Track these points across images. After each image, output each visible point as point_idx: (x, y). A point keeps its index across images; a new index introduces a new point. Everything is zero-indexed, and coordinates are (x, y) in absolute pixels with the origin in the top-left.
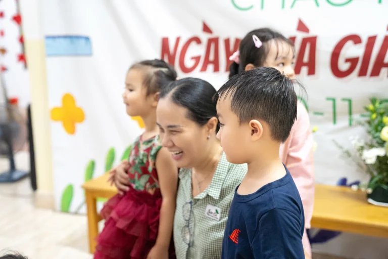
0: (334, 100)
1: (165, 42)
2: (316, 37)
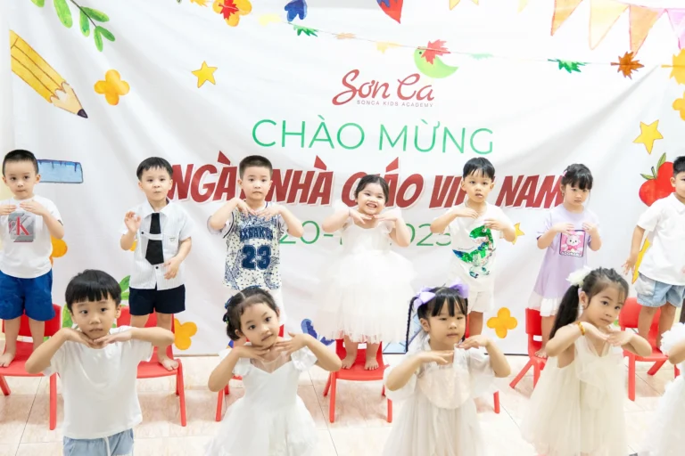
2: (332, 173)
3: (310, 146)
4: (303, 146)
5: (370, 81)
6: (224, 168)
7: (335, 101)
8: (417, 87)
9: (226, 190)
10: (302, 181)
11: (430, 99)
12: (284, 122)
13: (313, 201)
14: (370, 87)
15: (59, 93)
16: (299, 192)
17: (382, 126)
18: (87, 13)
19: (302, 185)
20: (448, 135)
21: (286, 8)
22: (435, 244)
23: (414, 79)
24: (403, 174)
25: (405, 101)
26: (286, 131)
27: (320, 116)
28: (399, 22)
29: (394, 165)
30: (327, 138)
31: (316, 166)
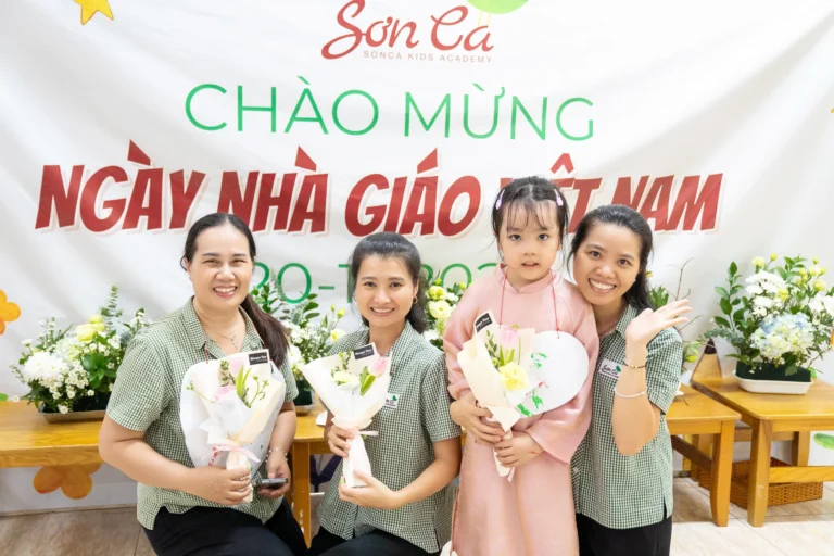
1: (51, 176)
2: (326, 176)
3: (287, 130)
4: (274, 130)
5: (384, 19)
6: (141, 173)
7: (326, 52)
8: (464, 29)
9: (145, 212)
10: (276, 191)
11: (486, 49)
12: (240, 88)
13: (296, 226)
14: (385, 29)
16: (273, 211)
17: (408, 94)
19: (276, 198)
20: (518, 108)
23: (459, 14)
24: (446, 177)
25: (446, 53)
26: (244, 105)
27: (301, 78)
29: (430, 161)
30: (315, 116)
31: (298, 163)
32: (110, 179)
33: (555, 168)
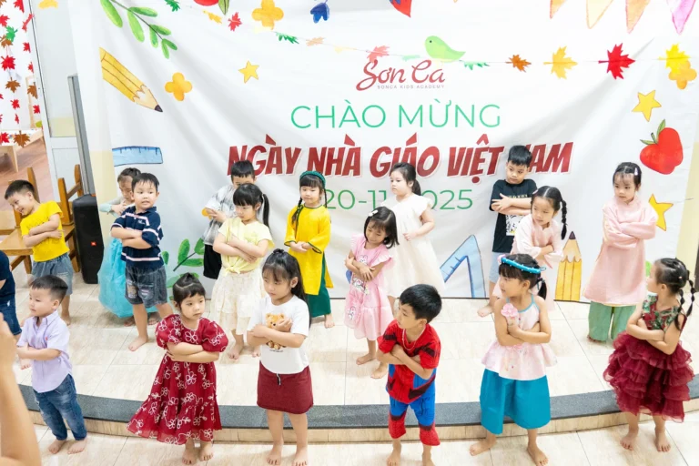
0: (374, 192)
1: (233, 151)
2: (360, 148)
3: (340, 126)
4: (333, 126)
5: (388, 69)
6: (272, 149)
7: (358, 87)
8: (429, 71)
9: (275, 166)
11: (441, 81)
12: (317, 107)
13: (346, 173)
14: (388, 74)
15: (140, 94)
17: (401, 107)
18: (155, 30)
19: (336, 160)
20: (459, 113)
21: (312, 12)
22: (456, 208)
23: (426, 64)
24: (421, 147)
25: (420, 84)
26: (319, 115)
27: (347, 101)
28: (409, 15)
29: (413, 139)
30: (353, 119)
31: (346, 143)
32: (258, 151)
33: (479, 142)
